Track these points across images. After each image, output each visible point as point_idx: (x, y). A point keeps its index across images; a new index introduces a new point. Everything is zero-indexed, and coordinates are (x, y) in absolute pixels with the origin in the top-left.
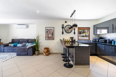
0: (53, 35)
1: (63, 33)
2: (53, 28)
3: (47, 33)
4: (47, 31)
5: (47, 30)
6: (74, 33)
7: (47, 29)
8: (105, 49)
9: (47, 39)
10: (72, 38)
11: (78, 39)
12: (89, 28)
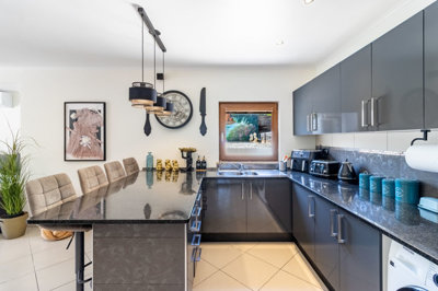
0: (99, 138)
1: (148, 130)
2: (101, 107)
3: (72, 127)
4: (72, 121)
5: (73, 116)
6: (203, 130)
7: (72, 112)
8: (314, 218)
9: (69, 157)
10: (188, 154)
11: (222, 158)
12: (275, 105)
